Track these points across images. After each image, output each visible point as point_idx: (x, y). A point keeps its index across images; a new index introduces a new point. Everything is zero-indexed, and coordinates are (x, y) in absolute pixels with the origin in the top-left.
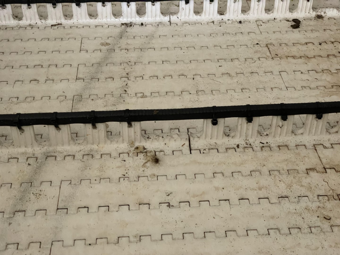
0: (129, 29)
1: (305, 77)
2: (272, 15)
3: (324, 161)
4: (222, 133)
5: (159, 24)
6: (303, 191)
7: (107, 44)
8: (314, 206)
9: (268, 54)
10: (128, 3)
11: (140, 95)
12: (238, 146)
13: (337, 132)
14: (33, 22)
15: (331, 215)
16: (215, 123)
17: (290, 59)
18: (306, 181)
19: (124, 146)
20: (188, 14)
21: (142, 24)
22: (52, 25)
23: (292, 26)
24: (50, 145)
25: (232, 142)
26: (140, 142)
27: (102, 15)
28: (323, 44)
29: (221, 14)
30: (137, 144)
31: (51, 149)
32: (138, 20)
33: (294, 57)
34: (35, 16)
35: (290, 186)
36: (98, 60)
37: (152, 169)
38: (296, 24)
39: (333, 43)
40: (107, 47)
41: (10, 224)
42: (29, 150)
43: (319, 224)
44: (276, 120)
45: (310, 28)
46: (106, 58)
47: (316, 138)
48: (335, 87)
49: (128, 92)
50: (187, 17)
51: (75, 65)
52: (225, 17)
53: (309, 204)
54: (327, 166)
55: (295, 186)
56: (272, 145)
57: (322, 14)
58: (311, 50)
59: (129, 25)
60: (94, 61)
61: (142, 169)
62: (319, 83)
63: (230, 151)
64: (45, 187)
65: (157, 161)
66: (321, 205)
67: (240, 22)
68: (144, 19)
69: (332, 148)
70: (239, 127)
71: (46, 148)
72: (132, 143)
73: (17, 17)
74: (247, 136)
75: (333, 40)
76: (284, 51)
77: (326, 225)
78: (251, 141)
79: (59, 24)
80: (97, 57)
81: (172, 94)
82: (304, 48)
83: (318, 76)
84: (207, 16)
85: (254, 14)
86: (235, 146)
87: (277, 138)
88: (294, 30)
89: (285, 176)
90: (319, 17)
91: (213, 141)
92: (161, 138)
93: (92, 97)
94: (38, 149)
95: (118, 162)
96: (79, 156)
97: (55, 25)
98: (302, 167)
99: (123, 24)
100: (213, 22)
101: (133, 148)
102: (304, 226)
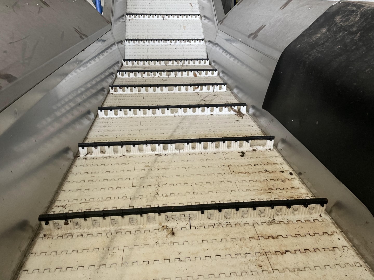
0: (159, 157)
1: (248, 184)
2: (230, 149)
3: (258, 232)
4: (206, 217)
5: (174, 154)
6: (248, 250)
7: (148, 166)
8: (253, 259)
9: (229, 171)
10: (159, 144)
11: (164, 195)
12: (215, 224)
13: (264, 216)
14: (111, 155)
15: (262, 264)
16: (203, 213)
17: (240, 174)
18: (249, 244)
19: (156, 226)
20: (188, 149)
21: (166, 155)
22: (120, 156)
23: (240, 155)
24: (119, 226)
25: (212, 222)
26: (165, 223)
27: (146, 150)
28: (256, 165)
29: (205, 149)
30: (163, 225)
31: (119, 228)
32: (164, 152)
33: (242, 173)
34: (112, 151)
35: (241, 248)
36: (143, 176)
37: (171, 239)
38: (243, 154)
39: (261, 165)
40: (148, 168)
41: (98, 272)
42: (108, 229)
43: (256, 269)
44: (233, 211)
45: (249, 157)
46: (147, 174)
47: (254, 219)
48: (263, 190)
49: (159, 194)
50: (188, 151)
51: (132, 178)
52: (207, 150)
53: (251, 258)
54: (260, 236)
55: (244, 248)
56: (232, 224)
57: (256, 149)
58: (250, 169)
59: (159, 155)
60: (141, 176)
61: (166, 239)
62: (255, 188)
63: (211, 227)
64: (116, 250)
65: (173, 234)
66: (257, 258)
67: (215, 153)
68: (167, 152)
69: (262, 225)
70: (215, 214)
71: (116, 227)
72: (161, 224)
73: (102, 152)
74: (219, 219)
75: (261, 163)
76: (237, 169)
77: (260, 270)
78: (221, 221)
79: (124, 155)
80: (143, 173)
81: (181, 194)
82: (247, 167)
83: (254, 183)
84: (198, 150)
85: (221, 149)
86: (213, 225)
87: (234, 220)
88: (242, 157)
89: (239, 242)
90: (254, 150)
91: (202, 222)
92: (175, 221)
93: (140, 197)
94: (113, 228)
95: (153, 235)
96: (133, 232)
97: (122, 156)
98: (247, 237)
99: (156, 155)
100: (201, 153)
101: (161, 227)
102: (249, 271)
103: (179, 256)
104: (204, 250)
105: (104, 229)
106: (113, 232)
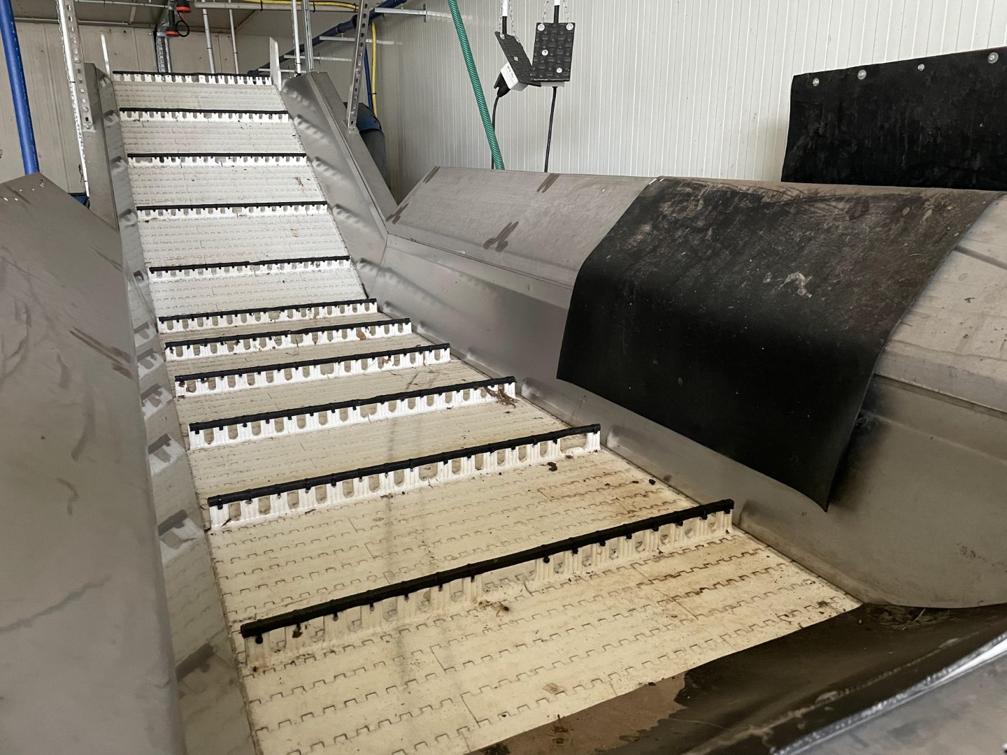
0: (392, 500)
1: (589, 511)
2: (525, 462)
3: (646, 575)
4: (552, 570)
5: (421, 489)
6: (644, 602)
7: (380, 519)
8: (659, 610)
9: (544, 497)
11: (450, 558)
12: (570, 580)
13: (644, 550)
14: (282, 513)
15: (676, 613)
16: (547, 561)
17: (568, 499)
18: (642, 594)
19: (467, 604)
20: (446, 475)
21: (403, 493)
22: (306, 513)
23: (550, 469)
24: (398, 620)
25: (566, 575)
26: (482, 596)
27: (358, 491)
28: (587, 480)
29: (478, 469)
30: (479, 601)
31: (400, 623)
32: (397, 489)
33: (569, 496)
34: (284, 505)
35: (631, 601)
36: (383, 536)
37: (506, 617)
38: (553, 467)
39: (594, 478)
40: (382, 521)
41: (409, 693)
42: (378, 629)
43: (671, 622)
44: (596, 547)
45: (567, 469)
46: (389, 533)
47: (629, 559)
48: (619, 515)
49: (436, 558)
50: (445, 478)
51: (361, 545)
52: (483, 471)
53: (655, 610)
54: (651, 579)
55: (636, 600)
56: (597, 573)
57: (570, 454)
58: (581, 487)
59: (390, 496)
60: (379, 538)
61: (498, 619)
62: (604, 515)
63: (565, 586)
64: (418, 655)
65: (506, 609)
66: (664, 608)
67: (500, 474)
68: (404, 488)
69: (646, 564)
70: (566, 561)
71: (394, 622)
72: (474, 600)
74: (573, 570)
75: (594, 476)
76: (557, 493)
77: (676, 621)
78: (578, 573)
79: (313, 510)
80: (379, 533)
81: (480, 550)
82: (572, 487)
83: (599, 508)
84: (465, 474)
85: (509, 463)
86: (567, 581)
87: (599, 567)
88: (554, 472)
89: (623, 594)
90: (569, 457)
91: (546, 582)
92: (500, 588)
93: (403, 570)
94: (386, 626)
95: (470, 619)
96: (430, 622)
97: (309, 512)
98: (633, 584)
99: (382, 497)
100: (474, 478)
101: (478, 604)
102: (661, 626)
103: (538, 636)
104: (574, 618)
105: (371, 631)
106: (393, 633)
